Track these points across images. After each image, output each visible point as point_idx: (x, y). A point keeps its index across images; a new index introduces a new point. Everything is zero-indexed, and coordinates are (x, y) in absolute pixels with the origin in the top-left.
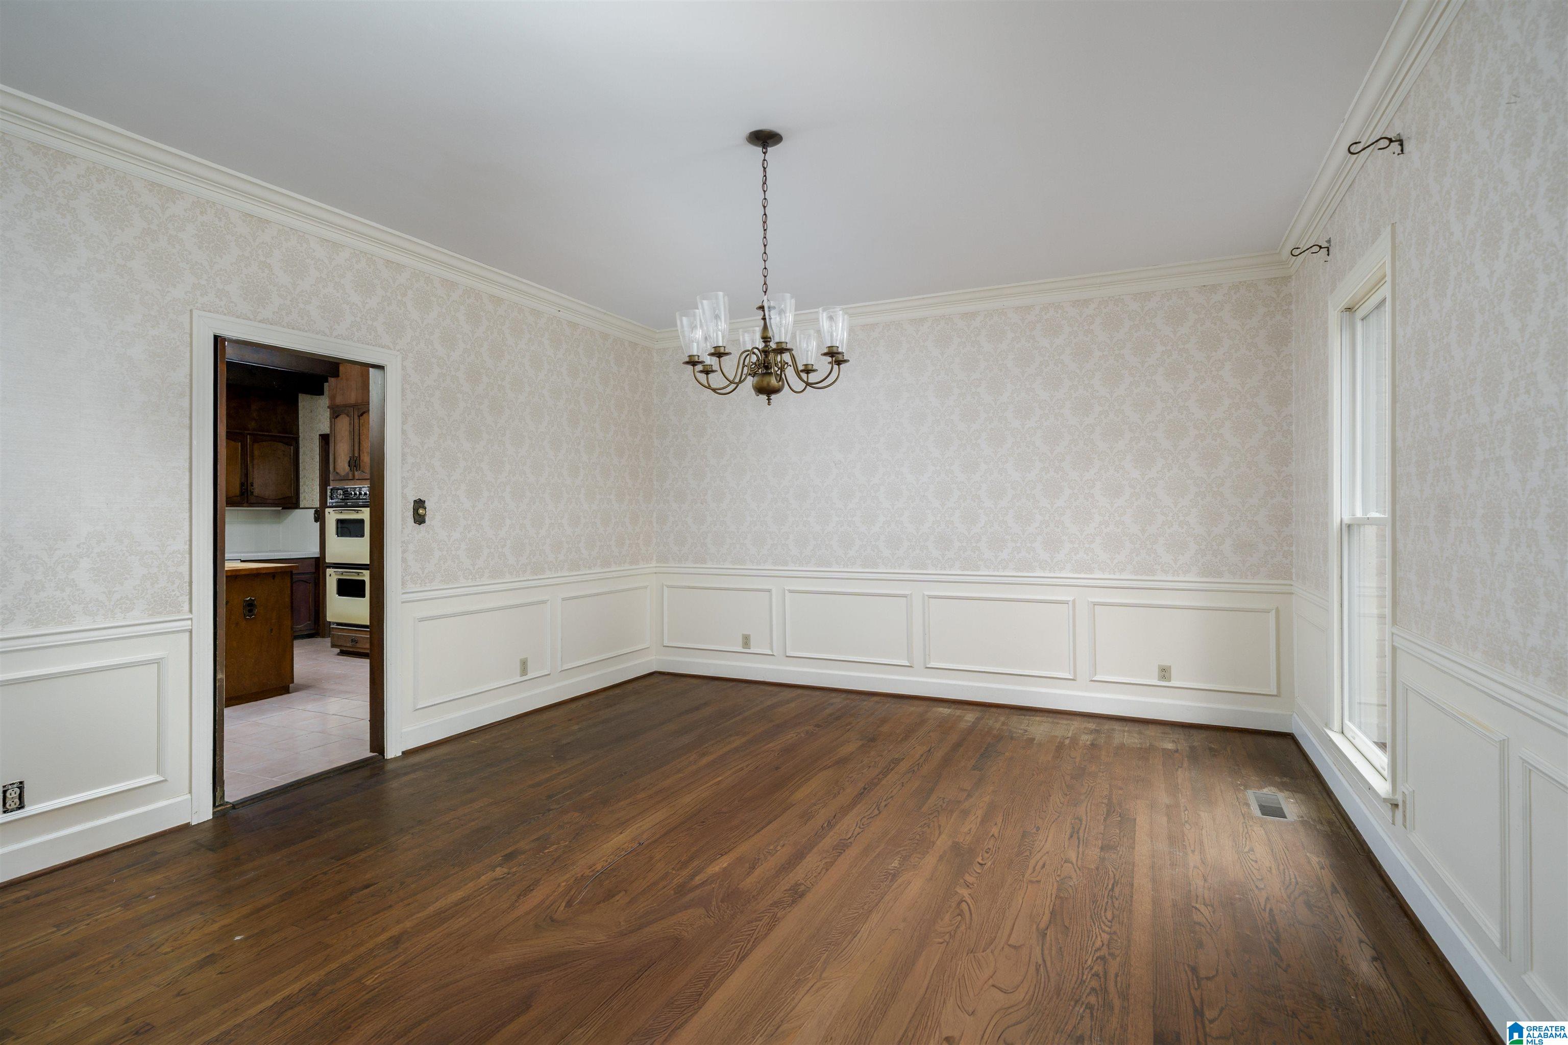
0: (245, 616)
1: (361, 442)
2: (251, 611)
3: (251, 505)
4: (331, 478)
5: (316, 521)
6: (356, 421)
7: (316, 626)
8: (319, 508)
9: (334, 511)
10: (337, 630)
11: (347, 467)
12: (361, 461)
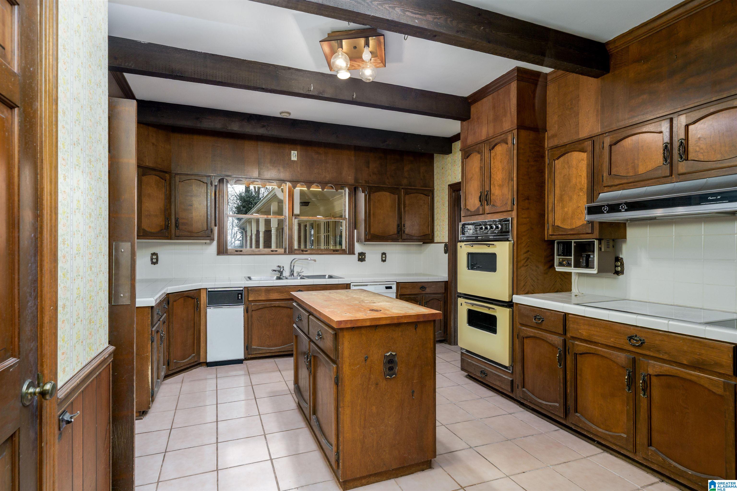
0: (385, 375)
1: (492, 175)
2: (391, 369)
3: (404, 240)
4: (463, 214)
5: (446, 252)
6: (487, 155)
7: (445, 336)
8: (448, 242)
9: (465, 245)
10: (467, 357)
11: (477, 203)
12: (491, 195)
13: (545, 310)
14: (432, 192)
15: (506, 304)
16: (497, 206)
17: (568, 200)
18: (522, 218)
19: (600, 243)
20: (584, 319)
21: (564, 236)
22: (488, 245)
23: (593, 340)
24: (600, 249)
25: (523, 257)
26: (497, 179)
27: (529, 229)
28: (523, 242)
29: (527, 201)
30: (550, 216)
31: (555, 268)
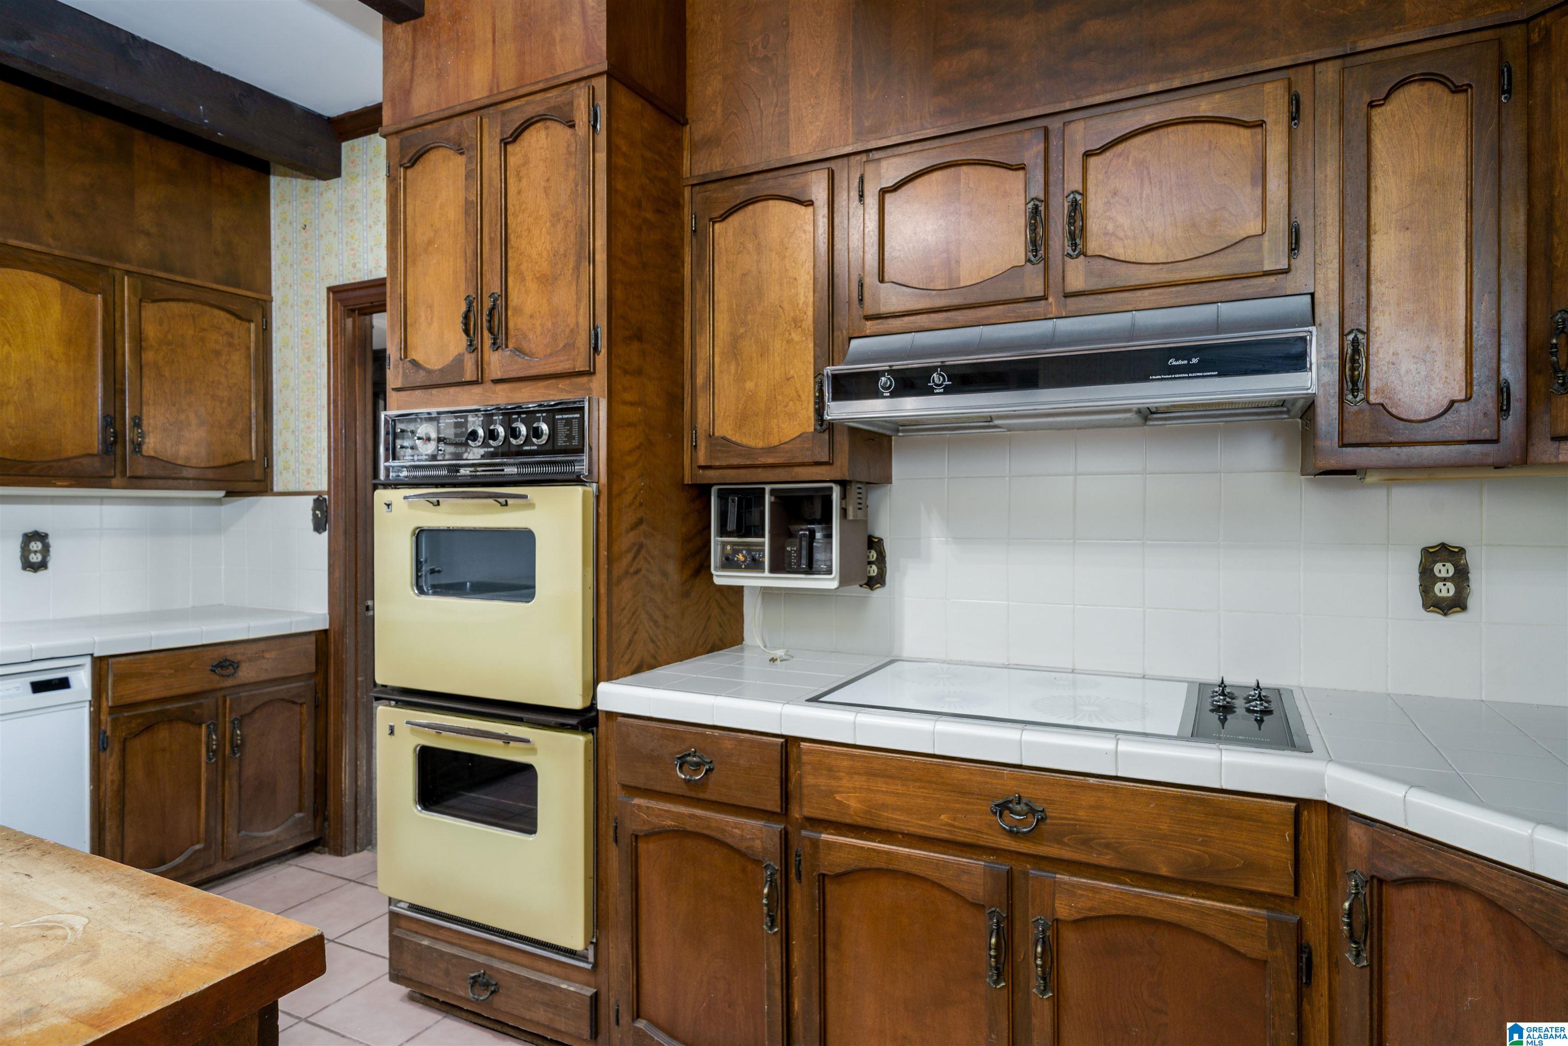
1: (512, 237)
3: (136, 481)
4: (396, 378)
5: (319, 527)
6: (491, 159)
7: (319, 820)
8: (329, 493)
9: (405, 498)
10: (414, 927)
11: (456, 343)
12: (510, 313)
13: (717, 733)
14: (263, 307)
15: (573, 722)
16: (531, 355)
17: (754, 355)
18: (625, 403)
19: (844, 496)
20: (854, 755)
21: (743, 471)
22: (502, 500)
23: (884, 826)
24: (844, 512)
25: (626, 541)
26: (534, 253)
27: (641, 444)
28: (625, 489)
29: (636, 345)
30: (702, 403)
31: (712, 575)
